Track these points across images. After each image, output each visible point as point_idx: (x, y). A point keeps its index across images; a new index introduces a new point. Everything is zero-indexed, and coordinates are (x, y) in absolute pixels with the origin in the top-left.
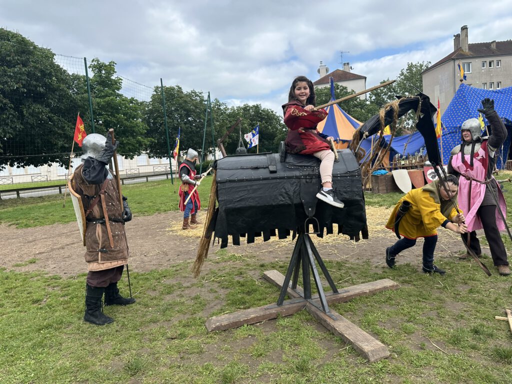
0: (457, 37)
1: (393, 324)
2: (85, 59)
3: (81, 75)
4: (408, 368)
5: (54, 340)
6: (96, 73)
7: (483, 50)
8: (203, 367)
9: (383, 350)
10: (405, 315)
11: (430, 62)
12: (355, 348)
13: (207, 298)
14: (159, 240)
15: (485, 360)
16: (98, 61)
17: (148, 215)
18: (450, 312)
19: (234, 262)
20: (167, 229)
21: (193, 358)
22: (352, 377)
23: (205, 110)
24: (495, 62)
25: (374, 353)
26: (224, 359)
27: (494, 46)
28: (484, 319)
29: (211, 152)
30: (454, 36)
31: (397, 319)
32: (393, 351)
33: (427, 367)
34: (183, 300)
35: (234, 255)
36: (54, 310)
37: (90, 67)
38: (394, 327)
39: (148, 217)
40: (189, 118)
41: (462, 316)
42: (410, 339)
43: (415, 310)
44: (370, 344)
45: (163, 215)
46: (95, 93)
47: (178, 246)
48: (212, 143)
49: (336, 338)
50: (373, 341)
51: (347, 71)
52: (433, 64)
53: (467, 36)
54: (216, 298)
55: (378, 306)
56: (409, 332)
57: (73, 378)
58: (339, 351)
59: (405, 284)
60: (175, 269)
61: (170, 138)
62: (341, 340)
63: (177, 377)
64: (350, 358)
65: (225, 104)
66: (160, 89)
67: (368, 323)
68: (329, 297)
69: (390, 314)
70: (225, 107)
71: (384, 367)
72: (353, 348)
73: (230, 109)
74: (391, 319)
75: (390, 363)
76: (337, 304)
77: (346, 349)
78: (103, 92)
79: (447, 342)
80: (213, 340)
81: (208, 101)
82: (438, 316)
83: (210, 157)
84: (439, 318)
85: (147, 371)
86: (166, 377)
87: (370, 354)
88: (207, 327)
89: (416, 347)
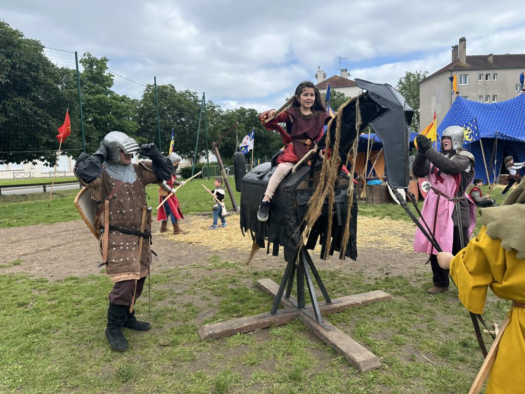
0: (455, 48)
1: (385, 336)
2: (76, 53)
3: (71, 69)
4: (398, 379)
5: (43, 345)
6: (87, 68)
7: (481, 63)
8: (195, 374)
9: (374, 360)
10: (397, 327)
11: (427, 72)
12: (347, 358)
13: (200, 305)
15: (472, 372)
16: (89, 55)
18: (440, 324)
19: (226, 269)
21: (186, 365)
22: (344, 387)
23: (200, 111)
24: (492, 76)
25: (366, 364)
26: (216, 367)
27: (491, 59)
28: (472, 332)
29: (204, 154)
30: (452, 47)
31: (389, 331)
32: (385, 362)
33: (417, 378)
34: (175, 307)
35: (227, 262)
36: (41, 315)
37: (80, 62)
38: (385, 339)
40: (182, 119)
41: (451, 329)
42: (401, 350)
43: (406, 322)
44: (362, 355)
46: (85, 88)
47: (169, 251)
48: (206, 146)
49: (328, 348)
50: (364, 351)
51: (345, 77)
52: (430, 74)
53: (465, 47)
54: (209, 306)
55: (370, 317)
56: (400, 344)
57: (62, 384)
58: (331, 362)
59: (397, 296)
60: (166, 275)
61: (162, 138)
62: (334, 350)
63: (170, 385)
64: (342, 369)
65: (219, 107)
66: (152, 88)
67: (360, 334)
68: (322, 307)
69: (382, 325)
70: (219, 109)
71: (375, 377)
72: (345, 359)
73: (225, 111)
74: (383, 330)
75: (380, 374)
76: (329, 314)
77: (338, 359)
78: (94, 88)
79: (437, 354)
80: (206, 348)
81: (202, 101)
82: (429, 329)
83: (203, 160)
84: (429, 331)
85: (139, 378)
86: (158, 384)
87: (361, 365)
88: (200, 335)
89: (406, 358)
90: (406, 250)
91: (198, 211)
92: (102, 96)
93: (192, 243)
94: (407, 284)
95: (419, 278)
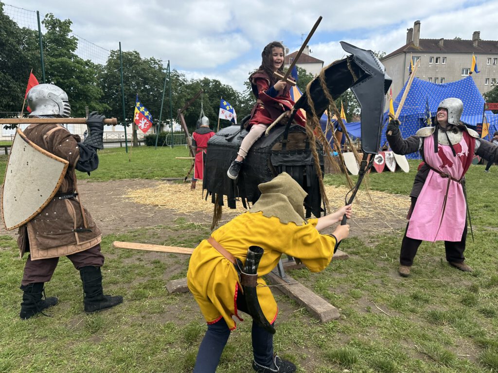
0: (410, 31)
1: (342, 290)
2: (38, 13)
3: (33, 29)
4: (356, 328)
5: (9, 299)
6: (50, 30)
7: (433, 47)
8: (164, 325)
9: (334, 311)
10: (353, 282)
11: (385, 53)
12: (309, 309)
13: (167, 262)
14: (115, 206)
15: (422, 321)
16: (52, 16)
17: (102, 182)
18: (393, 280)
19: (192, 230)
20: (123, 197)
21: (155, 317)
22: (306, 335)
23: (164, 79)
24: (442, 59)
25: (326, 315)
26: (185, 319)
27: (441, 43)
28: (421, 287)
29: (168, 123)
30: (408, 29)
31: (346, 286)
32: (343, 313)
33: (373, 327)
34: (142, 263)
35: (193, 224)
37: (43, 22)
38: (342, 293)
39: (103, 183)
40: (146, 86)
41: (403, 284)
42: (357, 303)
43: (362, 278)
44: (322, 307)
45: (118, 182)
46: (47, 50)
47: (136, 213)
48: (170, 114)
49: (291, 301)
50: (325, 303)
51: (307, 54)
52: (387, 54)
53: (419, 31)
54: (176, 263)
55: (329, 273)
56: (356, 297)
57: (31, 335)
58: (294, 313)
59: (353, 254)
60: (133, 234)
61: (126, 104)
62: (296, 302)
63: (139, 335)
64: (303, 319)
65: (184, 76)
66: (116, 54)
67: (320, 288)
68: (285, 264)
69: (339, 280)
70: (184, 78)
71: (334, 327)
72: (306, 310)
73: (189, 80)
74: (341, 285)
75: (340, 324)
76: (291, 270)
77: (300, 311)
78: (57, 50)
79: (390, 306)
80: (174, 301)
81: (167, 70)
82: (382, 284)
83: (167, 129)
84: (383, 286)
85: (108, 329)
86: (127, 334)
87: (322, 315)
88: (168, 289)
89: (363, 309)
90: (360, 215)
91: (163, 177)
92: (65, 59)
93: (158, 206)
94: (362, 245)
95: (373, 240)
